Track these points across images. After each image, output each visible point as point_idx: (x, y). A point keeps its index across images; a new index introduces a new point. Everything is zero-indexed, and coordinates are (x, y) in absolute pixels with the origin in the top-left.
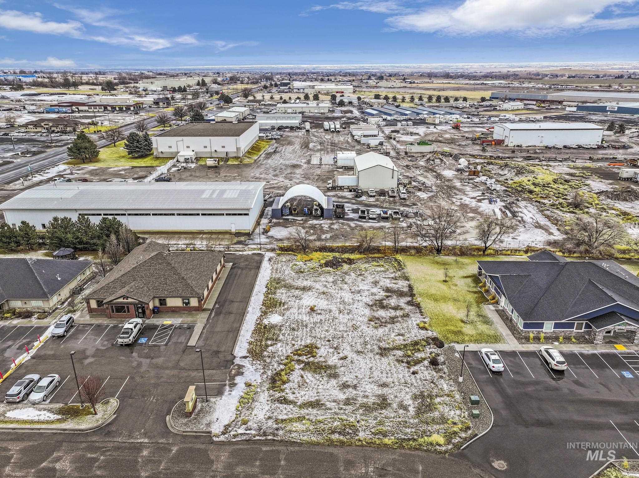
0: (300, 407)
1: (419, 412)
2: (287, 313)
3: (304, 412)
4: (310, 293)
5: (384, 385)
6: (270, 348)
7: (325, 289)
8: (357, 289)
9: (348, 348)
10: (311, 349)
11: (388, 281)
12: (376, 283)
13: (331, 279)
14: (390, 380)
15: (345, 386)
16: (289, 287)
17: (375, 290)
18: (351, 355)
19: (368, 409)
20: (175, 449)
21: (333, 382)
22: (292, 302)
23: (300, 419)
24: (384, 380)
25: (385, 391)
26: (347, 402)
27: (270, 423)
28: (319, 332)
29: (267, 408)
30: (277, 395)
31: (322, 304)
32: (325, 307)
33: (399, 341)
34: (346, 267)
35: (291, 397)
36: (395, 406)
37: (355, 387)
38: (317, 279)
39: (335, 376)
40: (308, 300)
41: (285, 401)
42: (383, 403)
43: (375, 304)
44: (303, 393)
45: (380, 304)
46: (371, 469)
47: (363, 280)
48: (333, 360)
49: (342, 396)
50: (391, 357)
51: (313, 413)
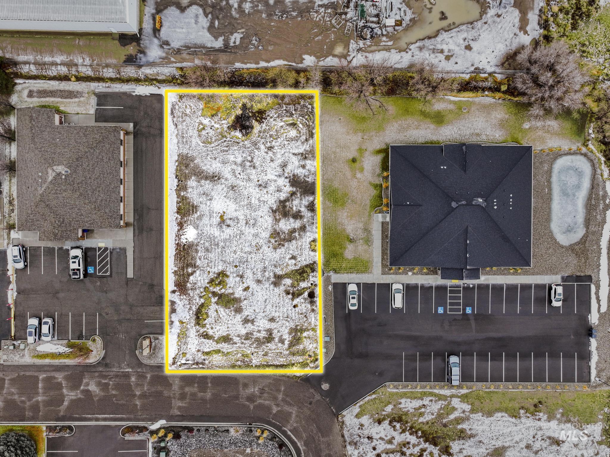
0: (217, 342)
1: (291, 345)
2: (201, 224)
3: (219, 346)
4: (220, 187)
5: (272, 320)
6: (191, 278)
7: (234, 180)
8: (265, 178)
9: (251, 275)
10: (222, 278)
11: (296, 161)
12: (284, 166)
14: (277, 314)
15: (246, 321)
16: (199, 174)
18: (253, 285)
19: (260, 342)
20: (149, 376)
21: (239, 317)
22: (204, 206)
23: (218, 351)
24: (273, 314)
25: (273, 325)
26: (248, 336)
27: (200, 353)
28: (228, 255)
29: (196, 342)
30: (202, 330)
31: (230, 209)
32: (233, 214)
33: (291, 266)
34: (256, 128)
35: (210, 332)
36: (277, 340)
37: (253, 322)
38: (226, 156)
39: (239, 310)
40: (219, 200)
41: (206, 336)
42: (269, 338)
43: (278, 209)
44: (218, 328)
45: (283, 209)
46: (256, 389)
48: (239, 293)
49: (243, 332)
50: (282, 288)
51: (225, 347)
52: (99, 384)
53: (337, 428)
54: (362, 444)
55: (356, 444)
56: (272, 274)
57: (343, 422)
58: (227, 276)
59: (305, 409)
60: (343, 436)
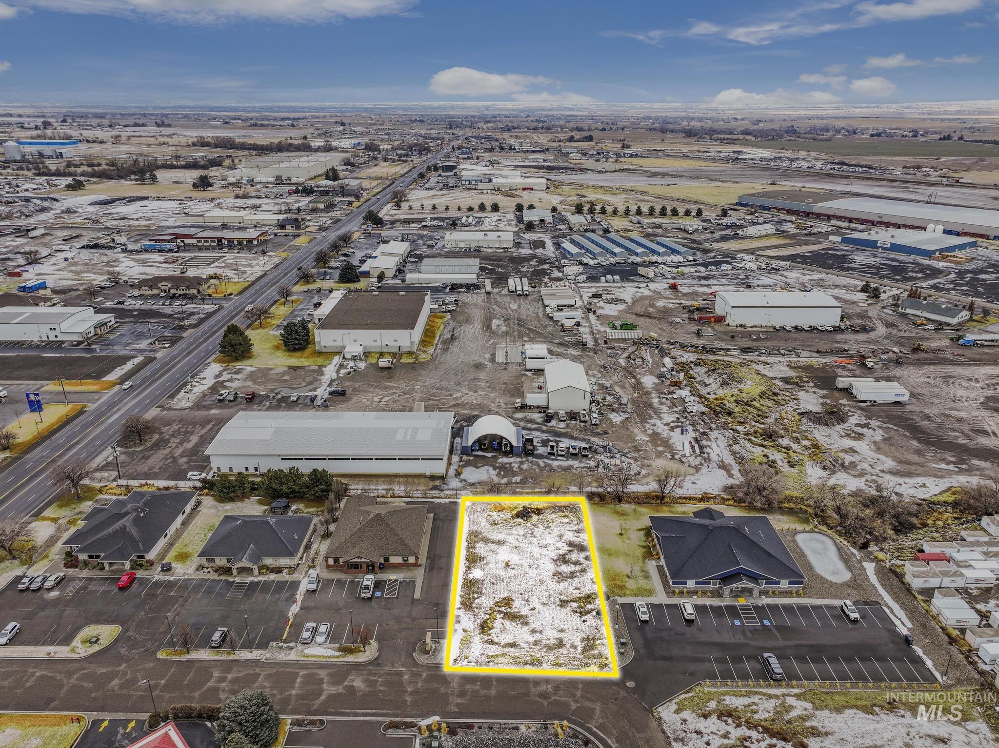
0: (503, 647)
1: (584, 650)
2: (487, 568)
3: (506, 650)
4: (504, 547)
5: (561, 631)
6: (477, 601)
7: (517, 544)
8: (545, 543)
9: (537, 600)
10: (508, 601)
11: (571, 534)
12: (560, 536)
13: (522, 533)
14: (566, 627)
15: (534, 632)
16: (486, 541)
17: (559, 544)
18: (539, 607)
19: (549, 648)
20: (424, 675)
21: (526, 629)
22: (490, 558)
23: (504, 655)
24: (562, 627)
25: (563, 635)
26: (536, 643)
27: (484, 657)
28: (514, 587)
29: (481, 647)
30: (487, 638)
31: (515, 559)
32: (518, 562)
33: (576, 594)
34: (535, 517)
35: (496, 640)
36: (568, 646)
37: (540, 632)
38: (510, 531)
39: (526, 623)
40: (504, 554)
41: (491, 643)
42: (560, 645)
43: (559, 559)
44: (504, 637)
45: (563, 559)
46: (550, 687)
47: (550, 533)
48: (525, 612)
49: (532, 640)
50: (569, 609)
51: (512, 651)
52: (366, 681)
53: (654, 724)
54: (691, 739)
55: (682, 740)
56: (557, 600)
57: (660, 718)
58: (513, 600)
59: (611, 705)
60: (664, 732)
